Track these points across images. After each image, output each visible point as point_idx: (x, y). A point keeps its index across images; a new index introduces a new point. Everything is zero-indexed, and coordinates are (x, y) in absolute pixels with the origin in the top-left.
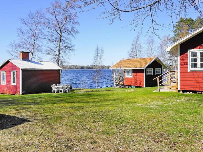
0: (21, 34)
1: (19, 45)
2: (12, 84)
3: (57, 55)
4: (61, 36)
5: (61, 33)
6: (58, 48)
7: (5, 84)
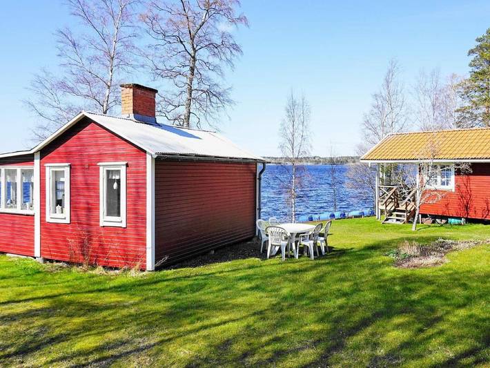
0: (71, 48)
1: (63, 86)
2: (105, 220)
3: (183, 117)
4: (194, 57)
5: (195, 51)
6: (185, 96)
7: (68, 221)
